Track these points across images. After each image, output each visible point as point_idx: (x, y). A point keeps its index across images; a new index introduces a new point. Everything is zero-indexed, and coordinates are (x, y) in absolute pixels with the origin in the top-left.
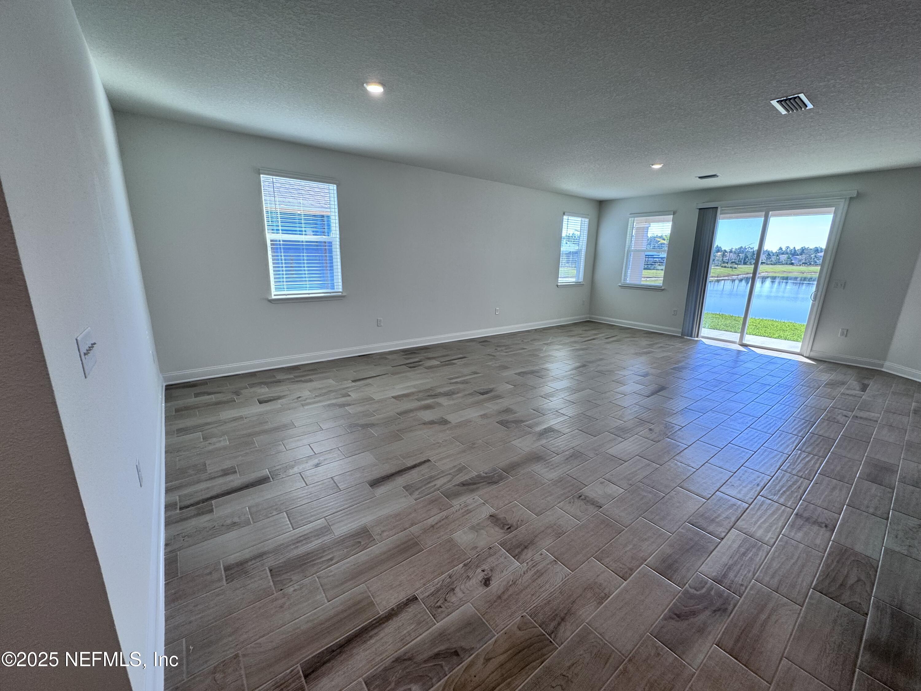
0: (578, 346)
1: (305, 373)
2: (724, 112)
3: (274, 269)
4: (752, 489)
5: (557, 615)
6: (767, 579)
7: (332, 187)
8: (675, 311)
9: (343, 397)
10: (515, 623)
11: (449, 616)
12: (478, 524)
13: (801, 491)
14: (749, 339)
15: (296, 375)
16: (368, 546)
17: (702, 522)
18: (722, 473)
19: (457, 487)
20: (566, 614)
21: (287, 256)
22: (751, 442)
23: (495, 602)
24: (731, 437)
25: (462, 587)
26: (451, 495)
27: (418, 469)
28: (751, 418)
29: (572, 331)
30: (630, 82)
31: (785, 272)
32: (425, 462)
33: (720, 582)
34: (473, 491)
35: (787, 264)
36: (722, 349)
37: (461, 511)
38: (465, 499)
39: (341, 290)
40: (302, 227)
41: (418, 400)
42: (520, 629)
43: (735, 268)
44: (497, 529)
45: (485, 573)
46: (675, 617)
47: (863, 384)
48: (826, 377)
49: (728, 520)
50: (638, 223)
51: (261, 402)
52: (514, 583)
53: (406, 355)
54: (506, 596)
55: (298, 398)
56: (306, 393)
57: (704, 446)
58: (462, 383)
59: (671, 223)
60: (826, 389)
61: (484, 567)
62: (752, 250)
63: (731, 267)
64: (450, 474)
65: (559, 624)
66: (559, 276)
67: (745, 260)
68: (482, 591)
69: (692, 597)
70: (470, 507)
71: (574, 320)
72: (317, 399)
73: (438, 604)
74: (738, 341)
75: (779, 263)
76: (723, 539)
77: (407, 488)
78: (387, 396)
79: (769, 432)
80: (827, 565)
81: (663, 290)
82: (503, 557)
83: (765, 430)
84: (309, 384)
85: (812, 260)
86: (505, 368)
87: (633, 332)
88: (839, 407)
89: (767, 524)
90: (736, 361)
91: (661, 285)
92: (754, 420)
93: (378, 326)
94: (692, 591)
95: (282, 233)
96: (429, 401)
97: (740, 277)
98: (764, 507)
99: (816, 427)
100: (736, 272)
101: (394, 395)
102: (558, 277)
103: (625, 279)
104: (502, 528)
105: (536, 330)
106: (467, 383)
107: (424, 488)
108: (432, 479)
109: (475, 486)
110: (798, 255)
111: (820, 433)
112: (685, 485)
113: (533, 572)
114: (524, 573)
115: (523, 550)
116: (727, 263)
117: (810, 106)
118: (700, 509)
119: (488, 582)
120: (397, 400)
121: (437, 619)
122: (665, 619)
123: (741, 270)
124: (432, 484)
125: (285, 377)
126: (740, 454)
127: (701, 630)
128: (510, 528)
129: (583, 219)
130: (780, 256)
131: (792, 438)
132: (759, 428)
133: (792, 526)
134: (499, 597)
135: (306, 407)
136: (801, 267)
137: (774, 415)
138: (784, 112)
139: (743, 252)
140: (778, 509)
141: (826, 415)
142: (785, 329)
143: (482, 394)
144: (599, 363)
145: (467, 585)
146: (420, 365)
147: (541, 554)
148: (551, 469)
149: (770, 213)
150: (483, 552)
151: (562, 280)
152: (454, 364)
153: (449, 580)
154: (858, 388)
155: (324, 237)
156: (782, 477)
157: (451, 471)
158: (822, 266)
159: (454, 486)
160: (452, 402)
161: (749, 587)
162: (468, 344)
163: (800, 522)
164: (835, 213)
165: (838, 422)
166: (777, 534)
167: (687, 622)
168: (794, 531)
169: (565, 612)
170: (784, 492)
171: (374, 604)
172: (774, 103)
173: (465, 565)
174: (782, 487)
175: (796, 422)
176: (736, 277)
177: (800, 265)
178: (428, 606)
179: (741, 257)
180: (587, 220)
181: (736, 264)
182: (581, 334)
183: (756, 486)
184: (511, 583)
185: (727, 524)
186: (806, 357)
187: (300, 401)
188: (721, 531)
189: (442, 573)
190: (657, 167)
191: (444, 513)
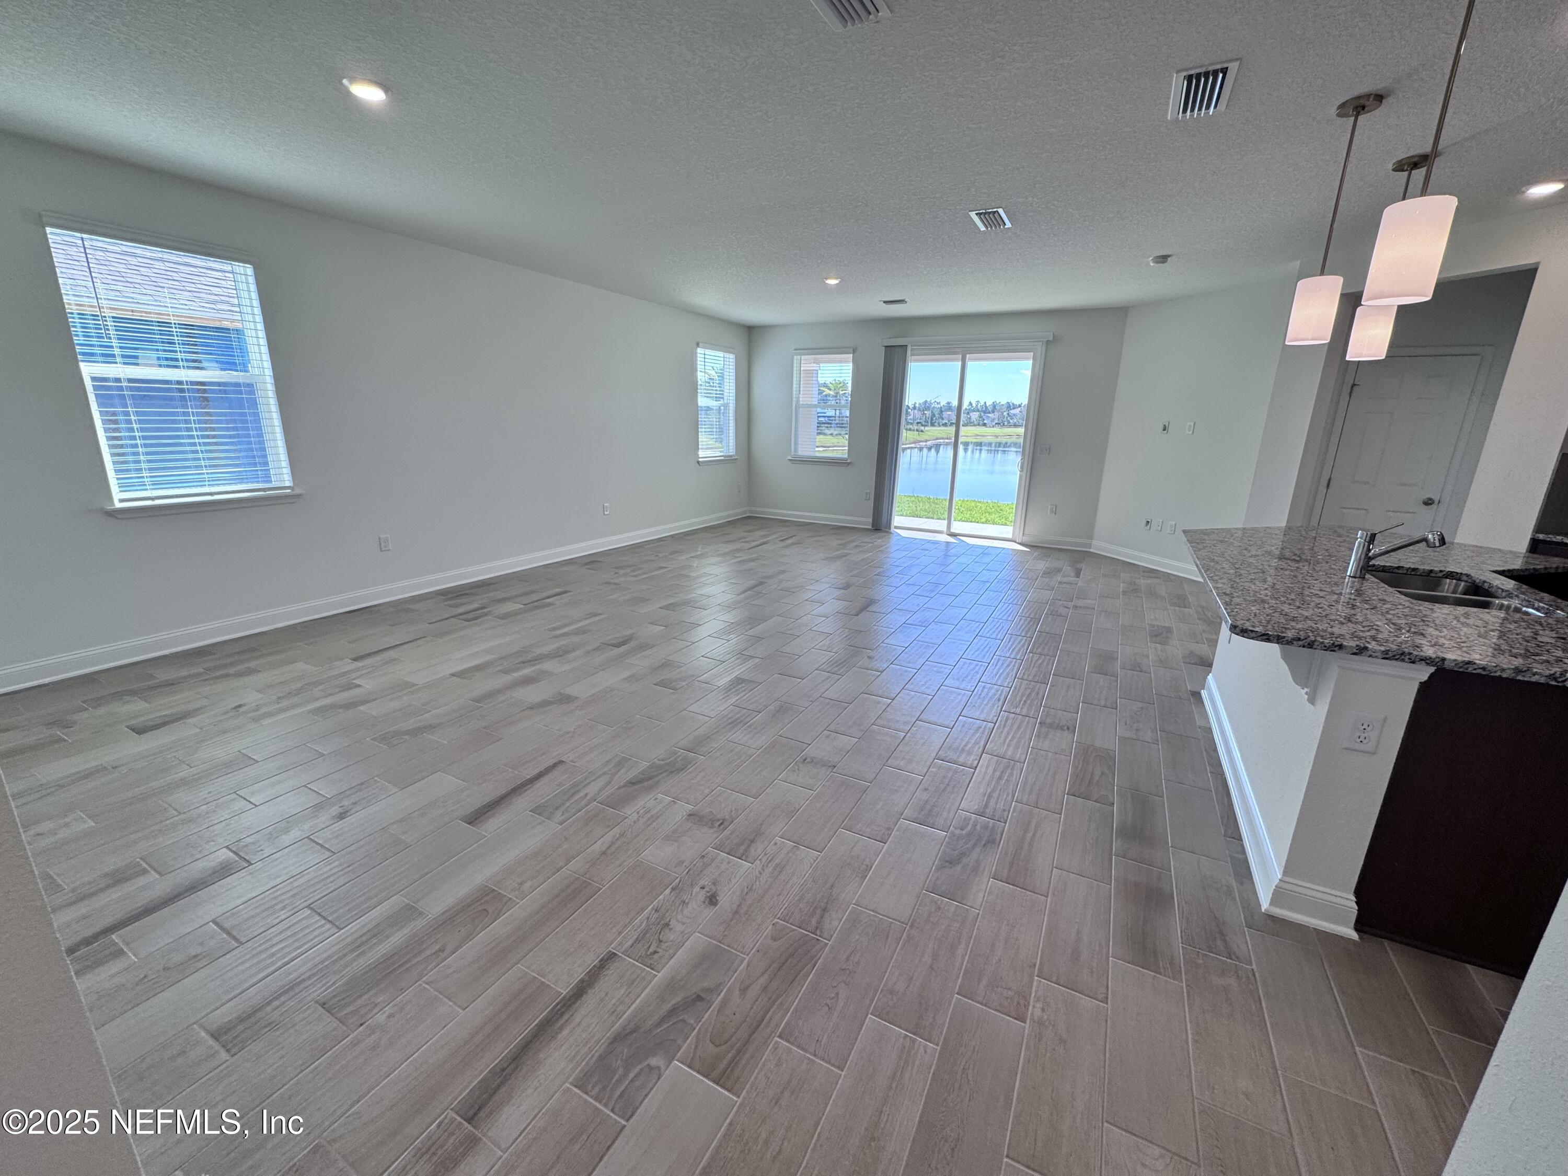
0: (744, 556)
1: (229, 660)
2: (918, 217)
3: (111, 443)
4: (993, 705)
5: (816, 908)
6: (1025, 798)
7: (242, 268)
8: (867, 494)
9: (343, 691)
10: (767, 934)
11: (673, 959)
12: (675, 831)
13: (1040, 696)
14: (957, 527)
15: (207, 665)
16: (503, 912)
17: (952, 755)
18: (959, 694)
19: (623, 789)
20: (827, 903)
21: (144, 414)
22: (983, 653)
23: (731, 920)
24: (961, 650)
25: (679, 917)
26: (617, 802)
27: (546, 779)
28: (978, 624)
29: (728, 534)
30: (807, 159)
31: (978, 435)
32: (555, 765)
33: (982, 815)
34: (651, 788)
35: (979, 425)
36: (929, 541)
37: (642, 821)
38: (642, 803)
39: (287, 484)
40: (176, 352)
41: (506, 672)
42: (774, 939)
43: (922, 431)
44: (705, 830)
45: (707, 889)
46: (947, 864)
47: (1077, 569)
48: (1042, 565)
49: (977, 746)
50: (805, 363)
51: (140, 731)
52: (751, 889)
53: (450, 599)
54: (744, 909)
55: (236, 707)
56: (252, 698)
57: (935, 666)
58: (577, 632)
59: (851, 365)
60: (1044, 579)
61: (701, 883)
62: (939, 406)
63: (917, 430)
64: (604, 774)
65: (822, 917)
66: (700, 447)
67: (932, 419)
68: (709, 912)
69: (959, 838)
70: (653, 813)
71: (728, 516)
72: (285, 703)
73: (651, 950)
74: (945, 530)
75: (971, 423)
76: (976, 767)
77: (537, 810)
78: (439, 676)
79: (998, 637)
80: (1075, 767)
81: (849, 464)
82: (725, 863)
83: (994, 636)
84: (247, 680)
85: (1005, 419)
86: (643, 600)
87: (815, 529)
88: (1059, 598)
89: (1015, 740)
90: (946, 556)
91: (846, 456)
92: (981, 627)
93: (381, 551)
94: (958, 832)
95: (125, 363)
96: (527, 671)
97: (929, 443)
98: (1009, 722)
99: (1042, 624)
100: (924, 437)
101: (453, 671)
102: (698, 449)
103: (796, 450)
104: (712, 827)
105: (672, 536)
106: (584, 632)
107: (568, 804)
108: (575, 789)
109: (650, 782)
110: (989, 413)
111: (1047, 630)
112: (923, 717)
113: (770, 869)
114: (760, 873)
115: (749, 846)
116: (912, 424)
117: (1008, 225)
118: (947, 740)
119: (714, 900)
120: (464, 678)
121: (656, 968)
122: (938, 870)
123: (929, 433)
124: (581, 794)
125: (184, 673)
126: (974, 668)
127: (976, 870)
128: (723, 824)
129: (727, 355)
130: (971, 414)
131: (1021, 640)
132: (988, 635)
133: (1038, 736)
134: (736, 912)
135: (265, 722)
136: (994, 429)
137: (1000, 617)
138: (983, 228)
139: (927, 408)
140: (1022, 722)
141: (1049, 609)
142: (990, 510)
143: (617, 646)
144: (781, 577)
145: (685, 912)
146: (486, 615)
147: (776, 844)
148: (756, 734)
149: (968, 356)
150: (695, 865)
151: (703, 454)
152: (549, 604)
153: (656, 915)
154: (1072, 574)
155: (235, 373)
156: (1021, 685)
157: (606, 769)
158: (1026, 427)
159: (619, 788)
160: (566, 667)
161: (1012, 810)
162: (564, 569)
163: (1044, 730)
164: (1034, 359)
165: (1061, 615)
166: (1026, 748)
167: (960, 866)
168: (1041, 741)
169: (826, 900)
170: (1025, 702)
171: (548, 985)
172: (973, 215)
173: (673, 889)
174: (1022, 696)
175: (1022, 621)
176: (924, 444)
177: (993, 426)
178: (637, 958)
179: (927, 416)
180: (732, 356)
181: (922, 425)
182: (745, 538)
183: (997, 701)
184: (746, 890)
185: (977, 750)
186: (1018, 543)
187: (245, 713)
188: (971, 760)
189: (643, 910)
190: (832, 282)
191: (616, 831)
